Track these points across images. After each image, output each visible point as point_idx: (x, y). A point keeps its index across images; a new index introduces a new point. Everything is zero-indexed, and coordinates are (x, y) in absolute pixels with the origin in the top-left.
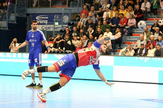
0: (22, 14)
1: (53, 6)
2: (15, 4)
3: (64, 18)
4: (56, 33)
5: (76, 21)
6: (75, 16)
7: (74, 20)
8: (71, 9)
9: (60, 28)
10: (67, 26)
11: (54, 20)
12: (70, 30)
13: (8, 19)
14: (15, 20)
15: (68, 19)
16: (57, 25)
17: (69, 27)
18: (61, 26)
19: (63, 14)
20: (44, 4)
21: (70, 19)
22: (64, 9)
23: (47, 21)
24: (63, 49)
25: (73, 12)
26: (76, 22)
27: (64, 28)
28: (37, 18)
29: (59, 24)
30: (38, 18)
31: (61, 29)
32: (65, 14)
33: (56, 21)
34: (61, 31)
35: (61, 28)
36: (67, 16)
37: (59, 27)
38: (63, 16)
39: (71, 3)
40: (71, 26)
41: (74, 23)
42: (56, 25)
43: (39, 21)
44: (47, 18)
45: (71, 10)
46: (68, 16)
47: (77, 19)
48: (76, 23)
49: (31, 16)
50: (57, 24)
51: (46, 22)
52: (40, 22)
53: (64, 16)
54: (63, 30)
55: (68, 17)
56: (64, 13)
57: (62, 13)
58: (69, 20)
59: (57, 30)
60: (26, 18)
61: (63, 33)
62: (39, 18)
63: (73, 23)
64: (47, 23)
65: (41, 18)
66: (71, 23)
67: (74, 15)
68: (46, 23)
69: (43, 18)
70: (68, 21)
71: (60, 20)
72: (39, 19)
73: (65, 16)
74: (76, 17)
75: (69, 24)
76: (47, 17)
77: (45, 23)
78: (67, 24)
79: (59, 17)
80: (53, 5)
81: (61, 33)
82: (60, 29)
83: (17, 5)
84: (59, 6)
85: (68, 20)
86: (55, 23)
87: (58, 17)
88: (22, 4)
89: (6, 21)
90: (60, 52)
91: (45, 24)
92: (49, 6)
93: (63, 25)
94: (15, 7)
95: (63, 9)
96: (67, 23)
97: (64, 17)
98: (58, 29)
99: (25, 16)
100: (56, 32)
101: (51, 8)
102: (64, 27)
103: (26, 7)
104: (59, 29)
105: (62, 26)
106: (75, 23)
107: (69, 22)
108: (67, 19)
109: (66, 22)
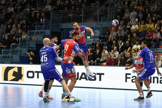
0: (56, 29)
1: (84, 21)
2: (50, 20)
5: (107, 34)
6: (105, 31)
7: (105, 34)
12: (101, 43)
13: (44, 34)
14: (50, 35)
16: (89, 39)
17: (100, 40)
18: (92, 39)
19: (94, 28)
20: (76, 20)
21: (101, 33)
24: (94, 62)
25: (104, 26)
26: (107, 36)
28: (70, 32)
32: (97, 28)
33: (88, 35)
34: (93, 44)
35: (92, 42)
37: (91, 41)
38: (94, 30)
39: (102, 18)
40: (102, 40)
41: (104, 37)
42: (88, 39)
45: (101, 24)
46: (99, 30)
49: (65, 30)
50: (89, 37)
54: (95, 43)
55: (99, 32)
59: (89, 43)
60: (61, 32)
61: (94, 46)
66: (102, 37)
73: (96, 30)
74: (107, 31)
75: (100, 38)
78: (98, 38)
80: (85, 20)
83: (52, 21)
84: (91, 21)
85: (99, 34)
86: (87, 37)
88: (57, 20)
90: (92, 64)
92: (82, 21)
93: (95, 39)
94: (50, 23)
95: (95, 24)
97: (95, 31)
99: (59, 31)
100: (88, 45)
101: (83, 23)
102: (95, 40)
103: (60, 23)
104: (91, 43)
107: (100, 36)
109: (97, 36)
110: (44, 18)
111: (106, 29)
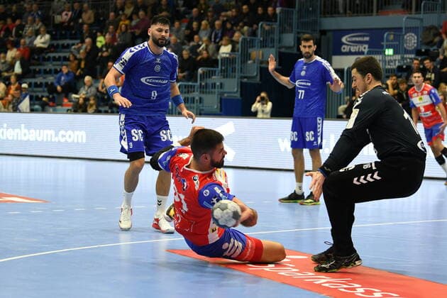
1: (380, 11)
2: (295, 8)
3: (407, 40)
4: (388, 74)
5: (435, 44)
6: (432, 34)
7: (430, 43)
8: (422, 17)
9: (397, 62)
10: (413, 56)
11: (384, 43)
13: (279, 43)
14: (294, 45)
15: (416, 41)
16: (390, 56)
18: (398, 57)
19: (404, 29)
20: (359, 9)
21: (421, 42)
22: (407, 18)
23: (367, 46)
25: (427, 24)
26: (435, 47)
27: (405, 61)
28: (344, 40)
29: (395, 53)
30: (346, 40)
31: (400, 64)
32: (409, 30)
33: (389, 47)
34: (400, 68)
35: (399, 62)
36: (413, 35)
37: (395, 60)
38: (404, 33)
39: (423, 4)
41: (429, 50)
42: (388, 55)
43: (349, 47)
44: (367, 39)
45: (422, 19)
46: (415, 34)
47: (437, 39)
48: (434, 50)
49: (330, 34)
50: (389, 52)
51: (365, 48)
52: (352, 48)
53: (406, 34)
54: (404, 67)
55: (416, 37)
56: (406, 28)
57: (401, 28)
58: (417, 43)
59: (389, 67)
60: (320, 40)
62: (348, 39)
63: (427, 51)
64: (368, 52)
65: (354, 39)
66: (423, 50)
67: (430, 32)
68: (366, 51)
69: (357, 39)
70: (415, 45)
71: (398, 43)
72: (349, 42)
73: (408, 35)
74: (435, 35)
75: (418, 52)
76: (367, 36)
77: (363, 50)
78: (413, 53)
79: (394, 37)
80: (382, 9)
81: (400, 74)
82: (397, 64)
83: (300, 10)
84: (395, 12)
85: (415, 43)
86: (385, 52)
87: (392, 37)
88: (311, 9)
89: (273, 47)
91: (362, 53)
92: (372, 11)
93: (405, 56)
94: (295, 17)
95: (404, 19)
96: (413, 50)
97: (405, 37)
98: (391, 64)
100: (388, 71)
101: (377, 15)
102: (406, 59)
103: (319, 16)
104: (395, 64)
105: (403, 58)
106: (432, 49)
107: (419, 48)
108: (413, 41)
109: (410, 49)
110: (278, 4)
111: (432, 32)
